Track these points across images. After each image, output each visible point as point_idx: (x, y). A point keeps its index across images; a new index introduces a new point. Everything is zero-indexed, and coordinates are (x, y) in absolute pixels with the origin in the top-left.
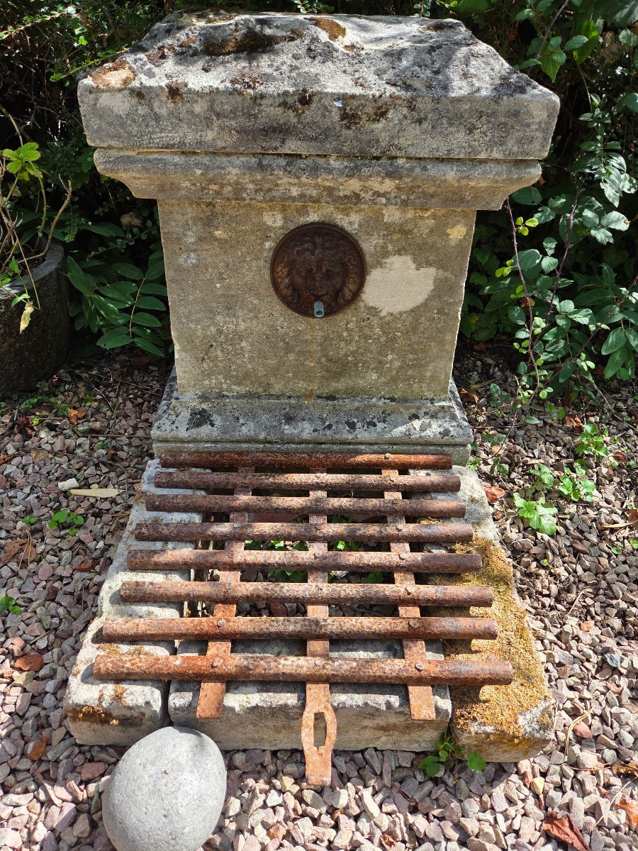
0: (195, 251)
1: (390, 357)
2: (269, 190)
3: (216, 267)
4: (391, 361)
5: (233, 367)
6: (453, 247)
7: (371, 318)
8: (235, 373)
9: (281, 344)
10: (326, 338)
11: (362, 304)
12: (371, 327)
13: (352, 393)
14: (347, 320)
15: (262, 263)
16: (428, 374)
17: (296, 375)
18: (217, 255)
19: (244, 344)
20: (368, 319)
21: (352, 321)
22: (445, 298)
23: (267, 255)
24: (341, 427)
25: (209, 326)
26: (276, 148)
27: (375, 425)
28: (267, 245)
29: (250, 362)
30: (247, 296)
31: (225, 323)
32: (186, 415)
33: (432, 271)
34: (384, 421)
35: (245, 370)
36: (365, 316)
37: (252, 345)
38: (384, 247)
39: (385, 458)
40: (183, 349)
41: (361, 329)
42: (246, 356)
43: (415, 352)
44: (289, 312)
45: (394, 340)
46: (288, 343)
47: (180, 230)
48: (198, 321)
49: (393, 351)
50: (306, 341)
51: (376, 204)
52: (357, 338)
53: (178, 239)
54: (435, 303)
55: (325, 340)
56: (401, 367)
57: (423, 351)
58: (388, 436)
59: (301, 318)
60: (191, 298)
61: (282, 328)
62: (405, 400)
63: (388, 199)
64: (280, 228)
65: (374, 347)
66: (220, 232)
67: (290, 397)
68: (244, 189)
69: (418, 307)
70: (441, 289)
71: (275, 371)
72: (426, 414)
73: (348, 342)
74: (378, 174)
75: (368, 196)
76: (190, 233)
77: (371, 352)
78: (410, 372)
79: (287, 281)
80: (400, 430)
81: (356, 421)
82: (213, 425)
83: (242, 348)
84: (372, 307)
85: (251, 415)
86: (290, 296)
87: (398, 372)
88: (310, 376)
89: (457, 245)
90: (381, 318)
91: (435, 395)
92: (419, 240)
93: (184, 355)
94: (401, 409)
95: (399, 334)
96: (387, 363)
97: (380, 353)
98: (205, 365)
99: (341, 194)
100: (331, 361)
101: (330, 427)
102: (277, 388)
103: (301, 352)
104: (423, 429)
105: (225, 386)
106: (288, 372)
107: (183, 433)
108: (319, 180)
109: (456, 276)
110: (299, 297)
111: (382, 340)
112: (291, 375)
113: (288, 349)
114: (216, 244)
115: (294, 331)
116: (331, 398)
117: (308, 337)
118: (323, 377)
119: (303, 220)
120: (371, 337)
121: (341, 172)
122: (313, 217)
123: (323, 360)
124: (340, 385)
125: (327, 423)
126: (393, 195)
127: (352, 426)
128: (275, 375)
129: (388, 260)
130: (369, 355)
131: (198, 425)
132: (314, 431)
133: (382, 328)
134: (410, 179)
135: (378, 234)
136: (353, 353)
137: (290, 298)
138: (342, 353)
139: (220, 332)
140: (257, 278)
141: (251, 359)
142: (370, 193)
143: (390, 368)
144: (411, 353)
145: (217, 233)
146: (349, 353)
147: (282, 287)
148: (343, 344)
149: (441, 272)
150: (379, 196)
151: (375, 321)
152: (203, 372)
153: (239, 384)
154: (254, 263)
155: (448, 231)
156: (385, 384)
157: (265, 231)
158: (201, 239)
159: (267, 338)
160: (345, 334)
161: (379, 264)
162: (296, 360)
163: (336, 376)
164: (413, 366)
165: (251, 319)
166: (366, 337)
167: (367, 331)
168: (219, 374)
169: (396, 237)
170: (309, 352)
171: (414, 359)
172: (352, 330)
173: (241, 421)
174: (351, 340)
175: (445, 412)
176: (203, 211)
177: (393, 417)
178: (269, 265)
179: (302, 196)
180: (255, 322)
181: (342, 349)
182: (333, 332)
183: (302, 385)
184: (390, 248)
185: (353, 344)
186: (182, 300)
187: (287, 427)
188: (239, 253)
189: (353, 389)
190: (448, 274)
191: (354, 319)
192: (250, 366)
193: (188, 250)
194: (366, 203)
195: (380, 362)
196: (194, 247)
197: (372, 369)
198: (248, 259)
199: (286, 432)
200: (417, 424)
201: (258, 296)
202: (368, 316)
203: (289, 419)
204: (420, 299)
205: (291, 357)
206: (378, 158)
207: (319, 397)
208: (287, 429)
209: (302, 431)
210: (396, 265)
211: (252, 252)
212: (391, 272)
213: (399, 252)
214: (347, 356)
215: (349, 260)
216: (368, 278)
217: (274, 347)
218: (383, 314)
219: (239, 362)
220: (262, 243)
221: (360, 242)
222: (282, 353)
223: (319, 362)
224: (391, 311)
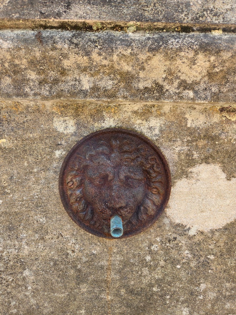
1: (203, 286)
4: (205, 291)
5: (13, 303)
7: (179, 238)
9: (72, 272)
10: (126, 264)
11: (166, 221)
12: (178, 248)
14: (149, 240)
15: (51, 174)
19: (27, 273)
20: (175, 238)
21: (156, 242)
23: (57, 165)
28: (58, 153)
29: (33, 296)
30: (33, 212)
35: (27, 307)
36: (170, 235)
37: (36, 273)
38: (189, 155)
41: (167, 251)
42: (29, 288)
44: (82, 231)
45: (206, 264)
46: (79, 271)
49: (206, 278)
50: (102, 267)
52: (162, 263)
55: (125, 266)
56: (217, 299)
59: (95, 239)
61: (73, 251)
64: (72, 135)
65: (183, 274)
66: (4, 140)
73: (152, 268)
77: (180, 280)
79: (78, 192)
83: (24, 279)
84: (178, 225)
86: (83, 211)
87: (213, 305)
90: (190, 238)
95: (212, 257)
96: (200, 294)
97: (191, 282)
100: (131, 292)
103: (96, 281)
106: (79, 308)
110: (93, 212)
111: (192, 265)
112: (83, 312)
113: (80, 279)
115: (87, 256)
117: (104, 263)
119: (98, 126)
120: (179, 261)
123: (123, 291)
129: (194, 170)
130: (178, 284)
133: (191, 250)
136: (159, 282)
137: (81, 214)
138: (145, 281)
140: (45, 192)
141: (35, 292)
146: (153, 282)
147: (72, 200)
148: (145, 271)
150: (186, 88)
151: (183, 241)
154: (42, 175)
157: (56, 139)
159: (55, 264)
160: (148, 258)
161: (185, 174)
162: (89, 292)
165: (37, 242)
166: (174, 262)
167: (174, 253)
169: (201, 143)
170: (106, 282)
172: (156, 253)
174: (156, 266)
180: (41, 246)
181: (145, 276)
182: (134, 256)
184: (196, 155)
185: (159, 270)
188: (26, 164)
191: (158, 239)
192: (33, 301)
195: (192, 294)
197: (183, 303)
198: (35, 170)
201: (45, 213)
202: (175, 235)
205: (84, 288)
210: (204, 175)
211: (40, 162)
212: (199, 183)
213: (206, 160)
214: (151, 286)
215: (152, 166)
216: (172, 189)
217: (63, 276)
218: (192, 232)
219: (20, 296)
220: (52, 152)
221: (162, 149)
222: (73, 284)
223: (117, 295)
224: (201, 229)
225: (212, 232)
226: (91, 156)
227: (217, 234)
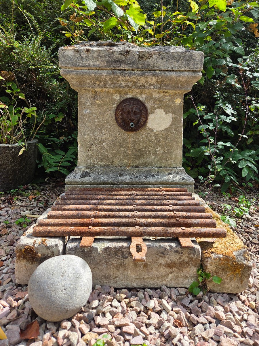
0: (89, 108)
1: (159, 149)
2: (115, 84)
3: (96, 114)
4: (159, 151)
5: (100, 154)
6: (177, 106)
8: (100, 156)
9: (118, 144)
10: (135, 141)
11: (147, 127)
12: (151, 136)
13: (145, 165)
14: (142, 134)
15: (112, 112)
16: (174, 156)
17: (123, 157)
18: (96, 110)
19: (104, 144)
22: (177, 125)
23: (114, 109)
24: (141, 177)
25: (92, 137)
26: (118, 67)
27: (155, 176)
28: (114, 106)
29: (106, 152)
30: (106, 125)
31: (98, 135)
32: (80, 174)
33: (171, 115)
34: (158, 175)
35: (104, 155)
36: (148, 132)
37: (107, 144)
38: (154, 106)
39: (160, 189)
40: (81, 147)
41: (147, 137)
42: (105, 149)
43: (167, 147)
44: (121, 130)
45: (159, 142)
46: (120, 143)
47: (84, 101)
48: (88, 135)
49: (159, 146)
50: (127, 143)
51: (150, 88)
52: (146, 141)
53: (84, 104)
54: (173, 127)
56: (163, 153)
57: (171, 146)
58: (160, 180)
59: (125, 133)
60: (86, 125)
61: (119, 137)
62: (166, 167)
63: (154, 87)
64: (119, 100)
65: (152, 145)
66: (98, 101)
67: (121, 167)
68: (107, 83)
69: (167, 128)
70: (175, 121)
71: (115, 156)
72: (174, 173)
73: (143, 143)
74: (151, 75)
75: (147, 86)
76: (88, 102)
77: (151, 147)
78: (167, 155)
79: (120, 117)
80: (165, 178)
81: (147, 175)
82: (90, 177)
83: (103, 146)
84: (151, 129)
85: (106, 173)
87: (162, 155)
88: (129, 157)
89: (179, 105)
90: (154, 133)
91: (177, 166)
92: (165, 104)
93: (82, 149)
94: (165, 171)
95: (161, 139)
97: (155, 147)
98: (89, 153)
99: (139, 85)
100: (136, 151)
101: (137, 177)
102: (116, 163)
103: (125, 147)
104: (174, 178)
105: (96, 162)
106: (120, 156)
107: (78, 180)
108: (132, 78)
109: (179, 117)
110: (125, 124)
111: (155, 142)
112: (121, 157)
113: (121, 146)
114: (97, 105)
115: (123, 138)
116: (137, 167)
117: (128, 141)
118: (134, 158)
119: (126, 97)
120: (151, 141)
121: (139, 75)
122: (130, 96)
123: (134, 150)
124: (140, 161)
125: (136, 176)
126: (156, 85)
127: (146, 177)
128: (115, 157)
129: (155, 111)
131: (85, 176)
132: (131, 179)
133: (155, 137)
134: (161, 77)
135: (151, 101)
136: (145, 147)
139: (96, 139)
140: (110, 118)
141: (107, 150)
142: (148, 84)
143: (159, 153)
144: (166, 147)
145: (97, 102)
148: (141, 144)
149: (174, 115)
150: (151, 86)
151: (152, 134)
152: (88, 156)
153: (101, 161)
154: (109, 112)
155: (175, 100)
156: (158, 161)
157: (113, 101)
158: (91, 104)
159: (113, 141)
161: (153, 112)
162: (123, 151)
163: (139, 157)
164: (167, 153)
165: (107, 134)
166: (149, 141)
167: (149, 138)
168: (94, 157)
169: (157, 102)
170: (129, 147)
171: (168, 150)
172: (144, 138)
173: (102, 175)
174: (144, 142)
175: (182, 172)
176: (93, 94)
177: (161, 174)
178: (114, 113)
179: (126, 86)
182: (137, 139)
183: (125, 161)
184: (156, 106)
185: (145, 143)
186: (83, 126)
187: (119, 177)
188: (104, 109)
189: (145, 163)
190: (176, 116)
191: (145, 133)
193: (87, 108)
194: (147, 88)
195: (155, 151)
196: (89, 107)
197: (152, 154)
198: (107, 111)
199: (119, 179)
200: (171, 176)
201: (110, 124)
202: (150, 132)
203: (121, 175)
204: (168, 125)
205: (122, 149)
206: (150, 70)
207: (132, 167)
208: (120, 178)
209: (126, 178)
210: (158, 113)
211: (109, 108)
212: (157, 115)
213: (159, 108)
214: (142, 148)
215: (142, 109)
216: (149, 117)
217: (115, 145)
218: (155, 131)
219: (102, 152)
220: (112, 105)
221: (146, 104)
222: (118, 148)
223: (132, 151)
224: (158, 130)
225: (161, 131)
226: (124, 105)
227: (163, 132)
